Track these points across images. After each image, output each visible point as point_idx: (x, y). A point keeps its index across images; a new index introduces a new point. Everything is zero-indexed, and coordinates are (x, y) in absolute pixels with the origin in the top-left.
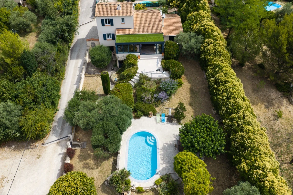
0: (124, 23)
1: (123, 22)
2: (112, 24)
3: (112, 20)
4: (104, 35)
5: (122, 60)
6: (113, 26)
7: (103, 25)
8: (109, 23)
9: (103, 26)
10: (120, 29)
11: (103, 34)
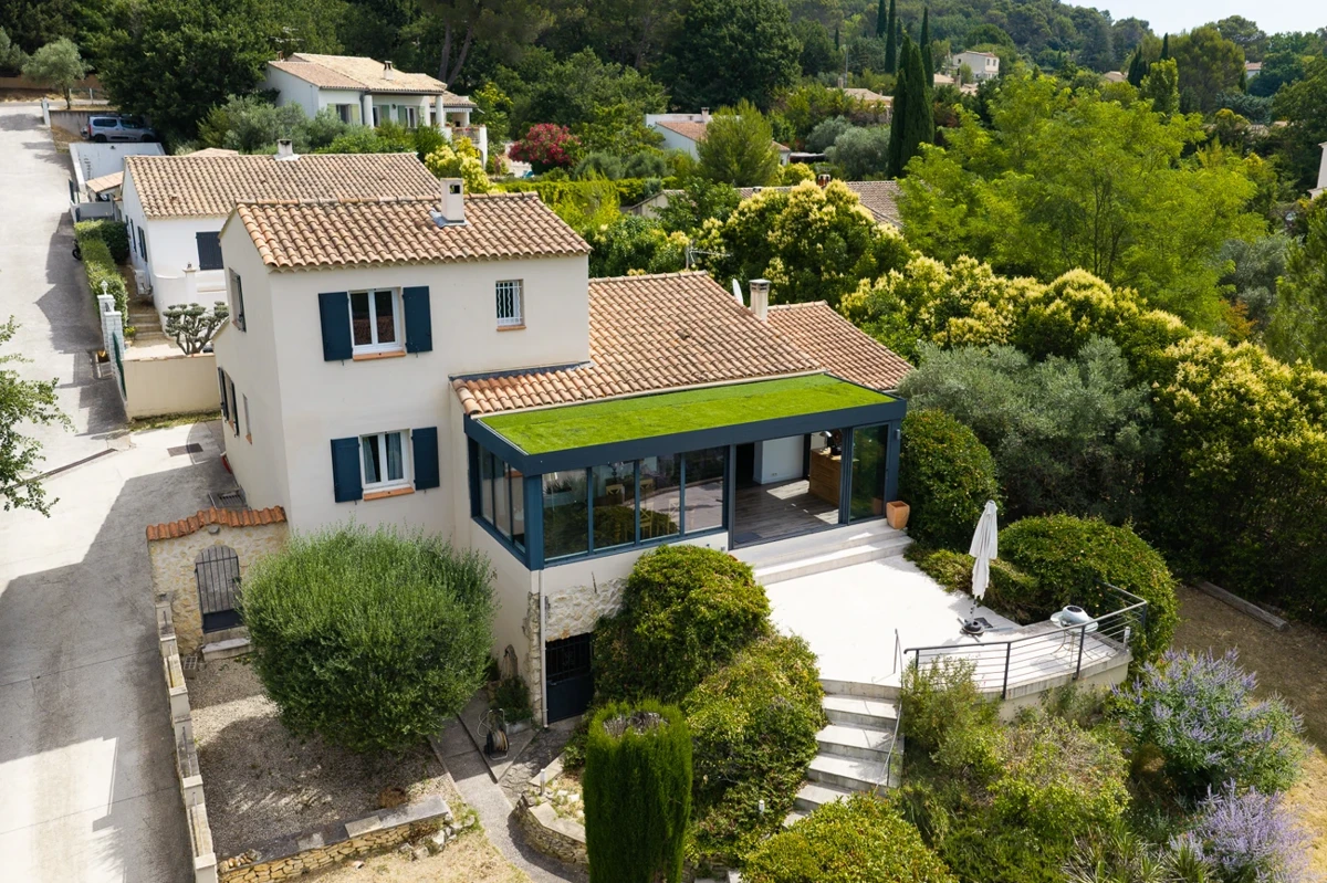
0: (521, 327)
1: (507, 321)
2: (420, 340)
3: (418, 300)
4: (343, 452)
5: (576, 627)
6: (423, 358)
7: (336, 349)
8: (386, 335)
9: (335, 366)
10: (486, 376)
11: (334, 443)
